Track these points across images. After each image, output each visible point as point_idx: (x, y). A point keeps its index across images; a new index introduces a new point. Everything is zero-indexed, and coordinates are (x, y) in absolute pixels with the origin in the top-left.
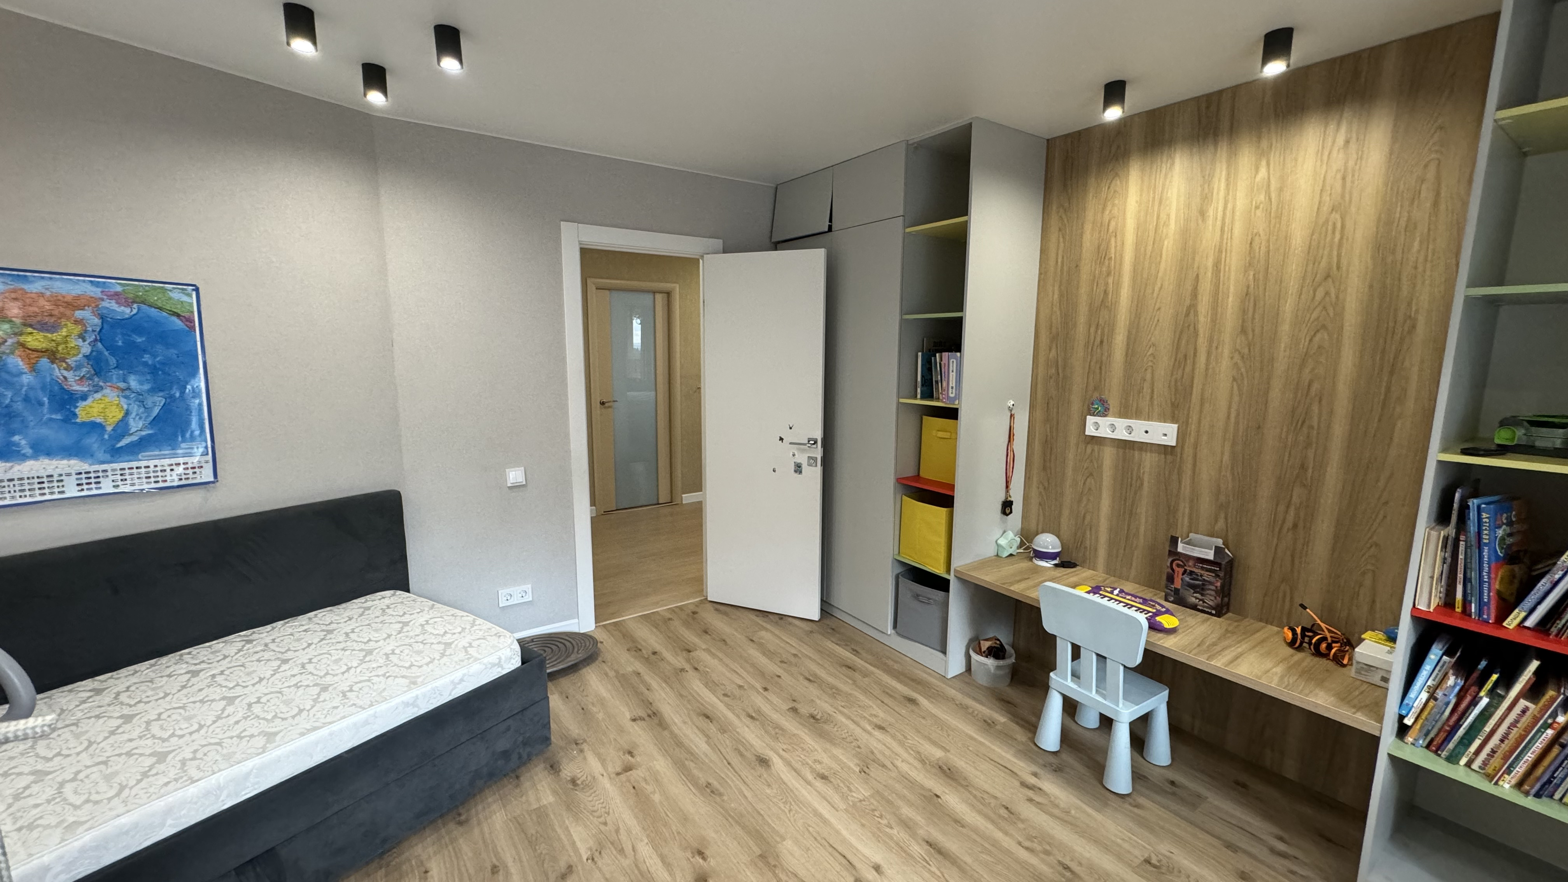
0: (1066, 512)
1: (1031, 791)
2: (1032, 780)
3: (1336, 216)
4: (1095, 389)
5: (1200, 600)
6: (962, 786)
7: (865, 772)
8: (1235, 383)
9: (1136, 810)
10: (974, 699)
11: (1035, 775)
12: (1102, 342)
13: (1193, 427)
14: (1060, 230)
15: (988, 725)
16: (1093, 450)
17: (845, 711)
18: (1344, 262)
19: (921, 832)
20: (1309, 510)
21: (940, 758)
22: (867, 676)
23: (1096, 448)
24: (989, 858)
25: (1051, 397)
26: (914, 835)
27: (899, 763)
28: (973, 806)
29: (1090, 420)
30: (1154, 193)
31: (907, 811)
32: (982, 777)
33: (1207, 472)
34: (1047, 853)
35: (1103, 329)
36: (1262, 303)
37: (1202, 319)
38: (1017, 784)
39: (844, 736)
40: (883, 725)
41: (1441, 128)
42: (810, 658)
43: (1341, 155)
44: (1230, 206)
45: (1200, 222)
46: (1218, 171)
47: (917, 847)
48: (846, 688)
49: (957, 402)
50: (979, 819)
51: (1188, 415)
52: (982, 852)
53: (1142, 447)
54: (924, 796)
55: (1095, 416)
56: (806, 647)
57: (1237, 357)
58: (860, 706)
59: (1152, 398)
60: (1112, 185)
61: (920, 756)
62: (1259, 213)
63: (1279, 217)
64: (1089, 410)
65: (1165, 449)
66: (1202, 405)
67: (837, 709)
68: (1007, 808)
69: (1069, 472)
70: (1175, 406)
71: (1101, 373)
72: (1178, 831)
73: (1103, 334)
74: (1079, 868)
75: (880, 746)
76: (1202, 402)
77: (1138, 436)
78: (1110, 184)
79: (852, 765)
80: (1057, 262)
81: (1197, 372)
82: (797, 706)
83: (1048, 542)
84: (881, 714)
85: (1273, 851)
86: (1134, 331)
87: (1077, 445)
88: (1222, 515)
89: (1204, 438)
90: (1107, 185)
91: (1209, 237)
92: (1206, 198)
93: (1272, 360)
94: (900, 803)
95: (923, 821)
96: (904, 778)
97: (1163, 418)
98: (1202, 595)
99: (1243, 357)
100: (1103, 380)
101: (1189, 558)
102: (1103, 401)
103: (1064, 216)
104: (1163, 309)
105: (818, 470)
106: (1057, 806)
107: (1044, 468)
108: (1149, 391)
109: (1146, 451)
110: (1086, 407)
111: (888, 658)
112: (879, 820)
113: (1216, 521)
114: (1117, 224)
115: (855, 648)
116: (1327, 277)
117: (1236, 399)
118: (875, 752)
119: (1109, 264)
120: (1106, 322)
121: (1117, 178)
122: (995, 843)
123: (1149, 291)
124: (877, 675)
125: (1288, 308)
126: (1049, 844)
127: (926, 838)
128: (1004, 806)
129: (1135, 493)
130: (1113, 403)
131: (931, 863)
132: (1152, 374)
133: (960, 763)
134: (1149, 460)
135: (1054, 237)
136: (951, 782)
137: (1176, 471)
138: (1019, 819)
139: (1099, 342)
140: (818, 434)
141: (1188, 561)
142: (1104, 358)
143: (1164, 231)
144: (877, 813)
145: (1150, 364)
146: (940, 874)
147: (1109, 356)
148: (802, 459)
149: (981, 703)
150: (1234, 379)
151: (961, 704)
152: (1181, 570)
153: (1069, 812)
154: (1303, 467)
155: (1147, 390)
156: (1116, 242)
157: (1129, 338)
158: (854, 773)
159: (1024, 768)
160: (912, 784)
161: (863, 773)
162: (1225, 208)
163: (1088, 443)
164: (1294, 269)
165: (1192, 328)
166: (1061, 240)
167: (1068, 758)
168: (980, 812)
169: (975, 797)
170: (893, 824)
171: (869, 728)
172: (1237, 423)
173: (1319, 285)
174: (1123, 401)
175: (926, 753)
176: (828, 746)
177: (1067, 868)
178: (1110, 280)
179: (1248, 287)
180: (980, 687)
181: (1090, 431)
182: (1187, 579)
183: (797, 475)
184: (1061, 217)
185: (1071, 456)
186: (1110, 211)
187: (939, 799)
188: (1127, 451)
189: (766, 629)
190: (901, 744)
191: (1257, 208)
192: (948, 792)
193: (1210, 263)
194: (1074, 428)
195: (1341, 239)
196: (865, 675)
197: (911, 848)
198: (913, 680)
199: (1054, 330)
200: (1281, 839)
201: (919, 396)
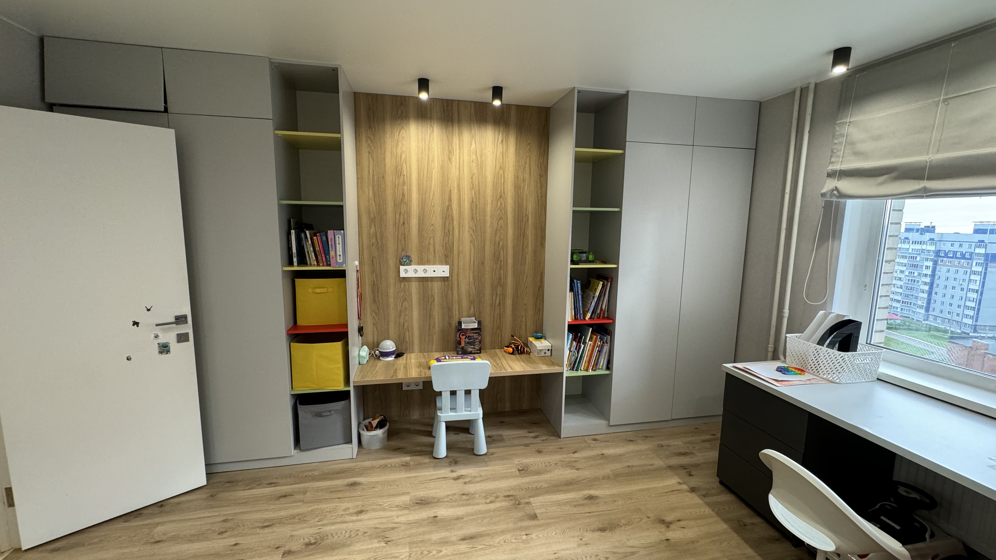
0: (392, 325)
1: (461, 479)
2: (454, 475)
3: (501, 172)
4: (403, 250)
5: (473, 348)
6: (436, 502)
7: (389, 541)
8: (472, 244)
9: (493, 456)
10: (383, 459)
11: (452, 471)
12: (404, 223)
13: (456, 266)
14: (369, 153)
15: (406, 466)
16: (405, 285)
17: (323, 522)
18: (506, 191)
19: (454, 539)
20: (503, 296)
21: (410, 499)
22: (306, 492)
23: (406, 284)
24: (487, 520)
25: (375, 257)
26: (453, 543)
27: (397, 520)
28: (452, 507)
29: (402, 268)
30: (425, 143)
31: (435, 537)
32: (438, 491)
33: (464, 288)
34: (497, 497)
35: (404, 215)
36: (478, 207)
37: (454, 212)
38: (453, 481)
39: (347, 535)
40: (359, 509)
41: (529, 144)
42: (243, 513)
43: (501, 145)
44: (461, 158)
45: (449, 163)
46: (455, 140)
47: (462, 547)
48: (303, 509)
49: (344, 266)
50: (462, 509)
51: (453, 260)
52: (482, 520)
53: (432, 279)
54: (431, 523)
55: (404, 265)
56: (226, 508)
57: (471, 231)
58: (330, 512)
59: (435, 253)
60: (401, 134)
61: (401, 507)
62: (474, 164)
63: (482, 168)
64: (400, 262)
65: (444, 279)
66: (459, 255)
67: (317, 526)
68: (464, 494)
69: (391, 300)
70: (446, 256)
71: (405, 241)
72: (512, 452)
73: (404, 218)
74: (511, 492)
75: (376, 521)
76: (459, 252)
77: (430, 274)
78: (400, 131)
79: (377, 545)
80: (369, 172)
81: (455, 239)
82: (287, 548)
83: (389, 345)
84: (349, 505)
85: (534, 437)
86: (422, 217)
87: (395, 284)
88: (472, 306)
89: (461, 271)
90: (398, 133)
91: (454, 172)
92: (450, 152)
93: (485, 232)
94: (427, 537)
95: (447, 533)
96: (410, 524)
97: (441, 263)
98: (474, 345)
99: (474, 231)
100: (407, 245)
101: (467, 330)
102: (408, 257)
103: (371, 145)
104: (435, 206)
105: (189, 346)
106: (475, 477)
107: (374, 301)
108: (433, 249)
109: (434, 281)
110: (398, 261)
111: (302, 472)
112: (431, 554)
113: (470, 309)
114: (406, 156)
115: (269, 482)
116: (501, 197)
117: (473, 251)
118: (377, 526)
119: (403, 179)
120: (405, 211)
121: (403, 129)
122: (481, 512)
123: (427, 195)
124: (311, 487)
125: (489, 208)
126: (493, 493)
127: (459, 538)
128: (461, 495)
129: (431, 305)
130: (414, 257)
131: (475, 546)
132: (434, 240)
133: (422, 493)
134: (436, 286)
135: (365, 156)
136: (430, 505)
137: (450, 290)
138: (473, 494)
139: (402, 223)
140: (187, 310)
141: (467, 332)
142: (406, 233)
143: (433, 165)
144: (425, 553)
145: (432, 235)
146: (485, 546)
147: (409, 231)
148: (169, 337)
149: (389, 458)
150: (471, 242)
151: (381, 466)
152: (464, 337)
153: (481, 475)
154: (500, 278)
155: (431, 249)
156: (406, 166)
157: (419, 221)
158: (384, 547)
159: (444, 472)
160: (418, 523)
161: (389, 543)
162: (460, 159)
163: (402, 282)
164: (489, 191)
165: (450, 217)
166: (371, 159)
167: (453, 455)
168: (458, 506)
169: (448, 502)
170: (439, 549)
171: (354, 518)
172: (474, 262)
173: (499, 200)
174: (420, 256)
175: (401, 503)
176: (347, 550)
177: (508, 496)
178: (405, 188)
179: (473, 198)
180: (377, 451)
181: (403, 274)
182: (467, 340)
183: (164, 356)
184: (369, 145)
185: (391, 291)
186: (401, 148)
187: (438, 517)
188: (425, 283)
189: (158, 524)
190: (384, 510)
191: (473, 162)
192: (436, 511)
193: (456, 185)
194: (392, 274)
195: (504, 181)
196: (305, 492)
197: (460, 550)
198: (338, 473)
199: (372, 216)
200: (530, 432)
201: (295, 263)
